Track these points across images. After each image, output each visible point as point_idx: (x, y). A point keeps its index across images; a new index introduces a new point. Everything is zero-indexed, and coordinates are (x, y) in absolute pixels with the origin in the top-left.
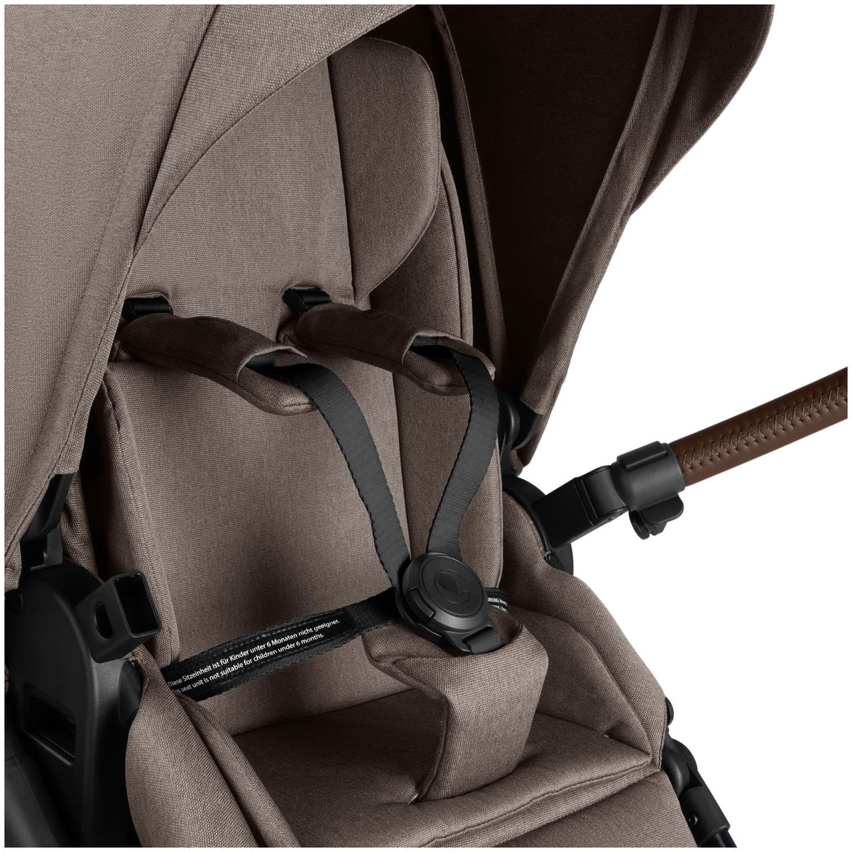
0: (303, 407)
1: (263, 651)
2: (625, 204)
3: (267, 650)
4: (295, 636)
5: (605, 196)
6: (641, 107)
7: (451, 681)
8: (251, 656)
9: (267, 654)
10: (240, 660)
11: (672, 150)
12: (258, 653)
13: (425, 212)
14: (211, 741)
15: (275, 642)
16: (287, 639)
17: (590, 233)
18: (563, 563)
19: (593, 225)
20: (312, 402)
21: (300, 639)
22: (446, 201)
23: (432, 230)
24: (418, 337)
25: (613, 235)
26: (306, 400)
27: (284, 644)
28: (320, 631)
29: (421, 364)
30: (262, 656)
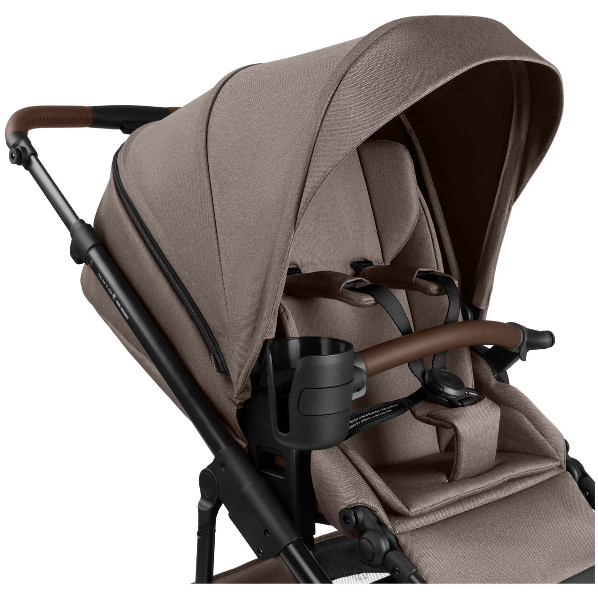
0: (372, 302)
1: (365, 418)
2: (510, 200)
3: (367, 417)
4: (379, 411)
5: (499, 198)
6: (511, 153)
7: (455, 417)
8: (359, 420)
9: (367, 419)
10: (355, 423)
11: (528, 170)
12: (363, 419)
13: (414, 218)
14: (349, 455)
15: (370, 414)
16: (375, 412)
17: (495, 217)
18: (504, 379)
19: (496, 213)
20: (376, 299)
21: (381, 412)
22: (423, 212)
23: (418, 226)
24: (419, 271)
25: (506, 215)
26: (374, 299)
27: (374, 415)
28: (390, 409)
29: (423, 282)
30: (365, 420)
